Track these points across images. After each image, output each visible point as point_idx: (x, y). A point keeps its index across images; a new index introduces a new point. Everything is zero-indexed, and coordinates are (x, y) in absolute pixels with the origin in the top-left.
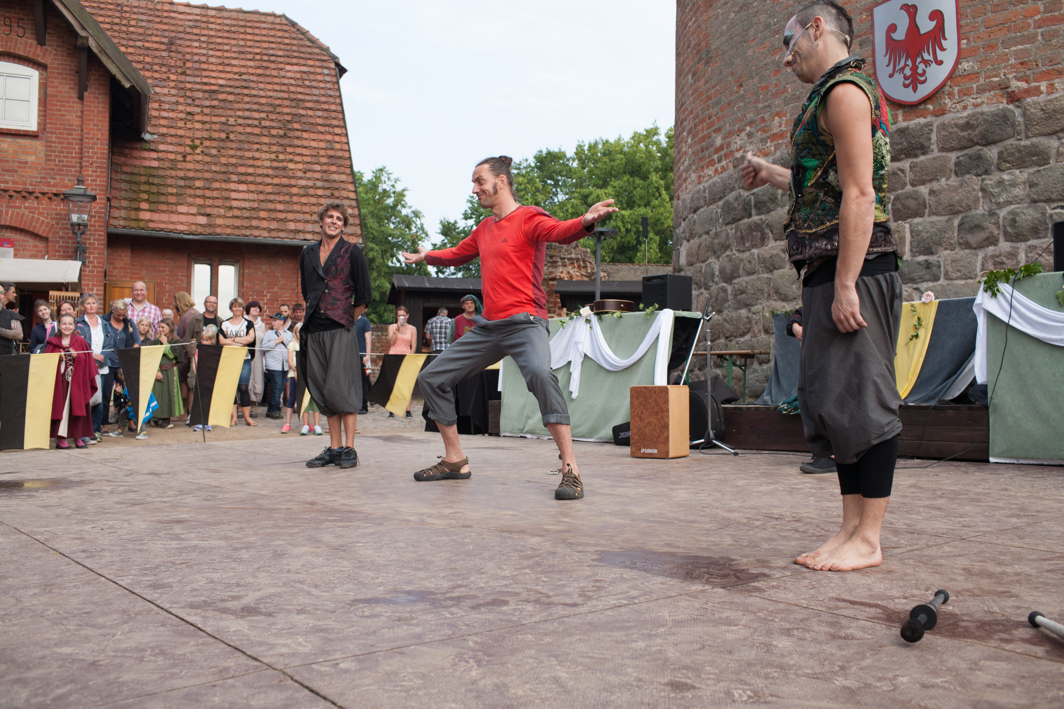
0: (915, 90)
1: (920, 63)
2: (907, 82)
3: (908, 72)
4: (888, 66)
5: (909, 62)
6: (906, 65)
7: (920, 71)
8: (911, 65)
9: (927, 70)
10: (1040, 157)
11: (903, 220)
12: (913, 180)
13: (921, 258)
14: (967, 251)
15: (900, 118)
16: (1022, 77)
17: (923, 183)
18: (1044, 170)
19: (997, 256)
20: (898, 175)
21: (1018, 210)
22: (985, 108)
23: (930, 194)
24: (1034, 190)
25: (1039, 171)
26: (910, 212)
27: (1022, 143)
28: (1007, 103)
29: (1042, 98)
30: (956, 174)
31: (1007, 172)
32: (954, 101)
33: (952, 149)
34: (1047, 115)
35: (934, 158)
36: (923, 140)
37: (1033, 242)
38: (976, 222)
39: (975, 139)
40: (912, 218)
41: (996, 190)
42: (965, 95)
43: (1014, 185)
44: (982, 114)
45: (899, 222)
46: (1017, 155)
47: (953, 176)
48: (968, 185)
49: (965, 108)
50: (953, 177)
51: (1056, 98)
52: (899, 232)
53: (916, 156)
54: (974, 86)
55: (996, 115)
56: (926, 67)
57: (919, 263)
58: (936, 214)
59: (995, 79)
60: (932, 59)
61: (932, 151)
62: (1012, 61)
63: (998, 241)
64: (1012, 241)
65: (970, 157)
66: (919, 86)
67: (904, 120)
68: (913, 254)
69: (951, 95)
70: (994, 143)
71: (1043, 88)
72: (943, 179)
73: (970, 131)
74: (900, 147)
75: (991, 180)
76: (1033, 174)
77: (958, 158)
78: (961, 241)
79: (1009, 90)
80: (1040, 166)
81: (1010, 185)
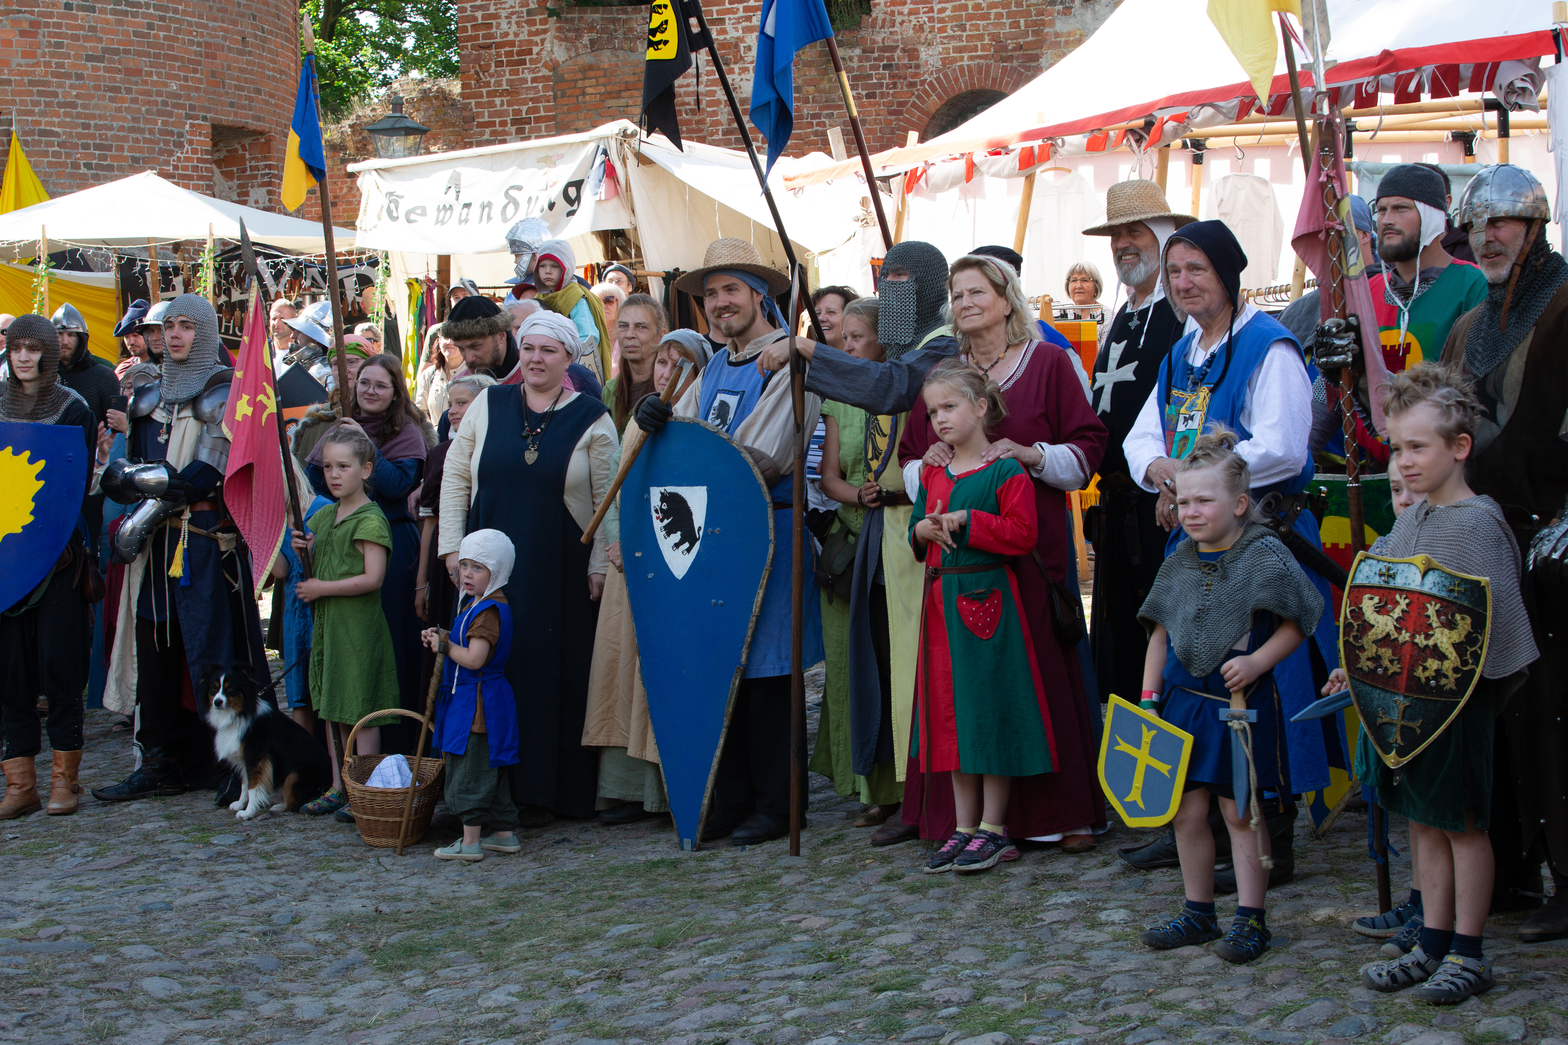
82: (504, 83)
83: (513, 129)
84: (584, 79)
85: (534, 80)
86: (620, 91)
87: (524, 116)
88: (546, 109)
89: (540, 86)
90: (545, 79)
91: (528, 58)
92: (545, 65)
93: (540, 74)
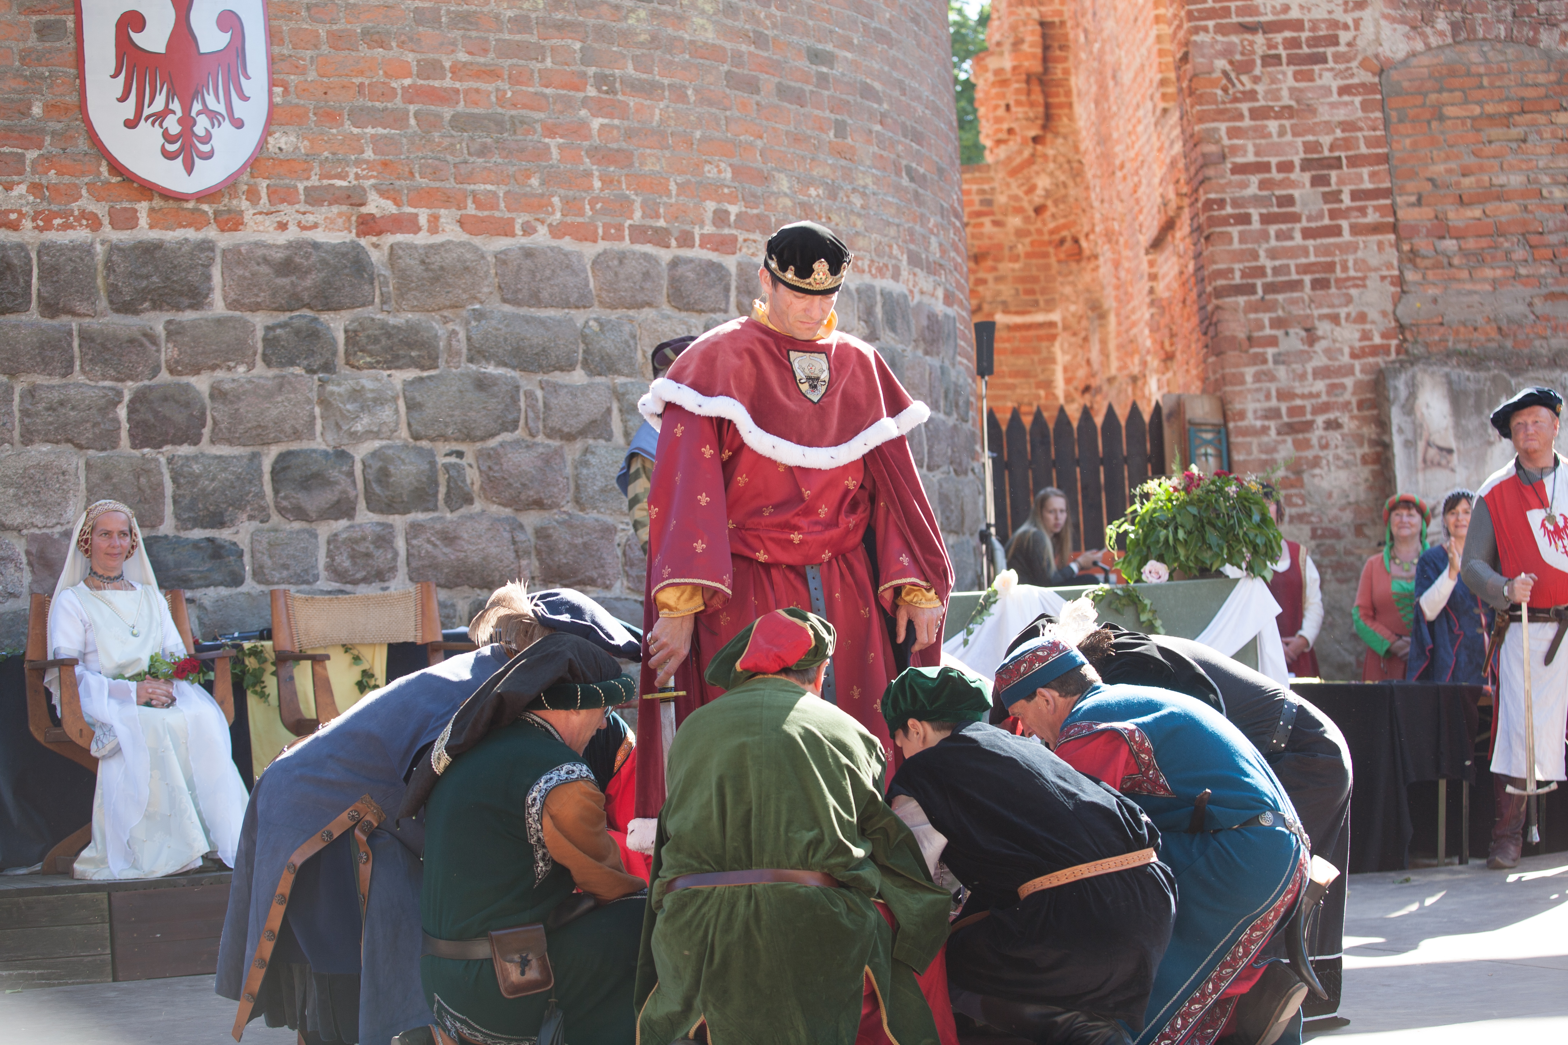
0: (189, 168)
1: (198, 113)
2: (172, 148)
3: (172, 125)
4: (123, 99)
5: (176, 106)
6: (167, 111)
7: (199, 130)
8: (179, 114)
9: (215, 132)
10: (424, 353)
11: (155, 447)
12: (177, 362)
13: (198, 534)
14: (297, 525)
15: (143, 220)
16: (388, 191)
17: (196, 370)
18: (430, 378)
19: (356, 541)
20: (142, 345)
21: (390, 452)
22: (320, 236)
23: (212, 396)
24: (416, 415)
25: (421, 379)
26: (172, 431)
27: (392, 321)
28: (358, 235)
29: (422, 239)
30: (268, 362)
31: (366, 371)
32: (259, 209)
33: (255, 308)
34: (431, 274)
35: (220, 322)
36: (194, 278)
37: (420, 516)
38: (315, 468)
39: (306, 297)
40: (173, 443)
41: (349, 407)
42: (283, 201)
43: (380, 400)
44: (316, 246)
45: (146, 450)
46: (384, 341)
47: (260, 365)
48: (295, 390)
49: (282, 226)
50: (260, 368)
51: (442, 245)
52: (147, 472)
53: (178, 308)
54: (301, 187)
55: (344, 255)
56: (213, 126)
57: (196, 545)
58: (230, 442)
59: (339, 183)
60: (224, 113)
61: (211, 304)
62: (369, 154)
63: (354, 509)
64: (382, 512)
65: (297, 332)
66: (197, 161)
67: (151, 227)
68: (183, 523)
69: (252, 195)
70: (337, 308)
71: (423, 220)
72: (242, 369)
73: (294, 278)
74: (144, 283)
75: (339, 385)
76: (412, 382)
77: (268, 329)
78: (285, 503)
79: (364, 210)
80: (423, 368)
81: (375, 400)
82: (1285, 93)
83: (1306, 177)
84: (1440, 91)
85: (1344, 90)
86: (1510, 114)
87: (1326, 153)
88: (1369, 143)
89: (1358, 100)
90: (1365, 88)
91: (1330, 51)
92: (1364, 64)
93: (1355, 81)
